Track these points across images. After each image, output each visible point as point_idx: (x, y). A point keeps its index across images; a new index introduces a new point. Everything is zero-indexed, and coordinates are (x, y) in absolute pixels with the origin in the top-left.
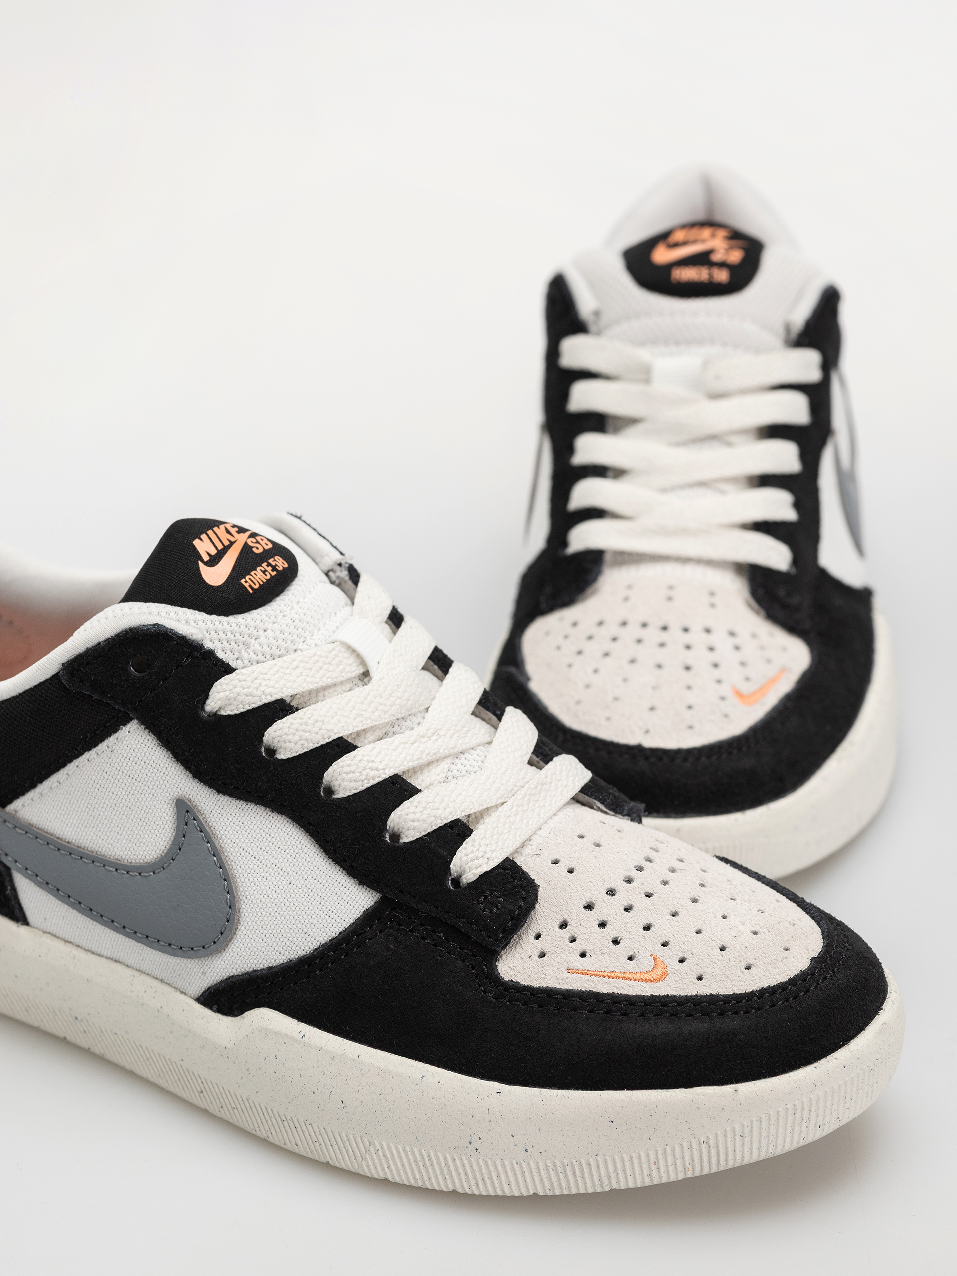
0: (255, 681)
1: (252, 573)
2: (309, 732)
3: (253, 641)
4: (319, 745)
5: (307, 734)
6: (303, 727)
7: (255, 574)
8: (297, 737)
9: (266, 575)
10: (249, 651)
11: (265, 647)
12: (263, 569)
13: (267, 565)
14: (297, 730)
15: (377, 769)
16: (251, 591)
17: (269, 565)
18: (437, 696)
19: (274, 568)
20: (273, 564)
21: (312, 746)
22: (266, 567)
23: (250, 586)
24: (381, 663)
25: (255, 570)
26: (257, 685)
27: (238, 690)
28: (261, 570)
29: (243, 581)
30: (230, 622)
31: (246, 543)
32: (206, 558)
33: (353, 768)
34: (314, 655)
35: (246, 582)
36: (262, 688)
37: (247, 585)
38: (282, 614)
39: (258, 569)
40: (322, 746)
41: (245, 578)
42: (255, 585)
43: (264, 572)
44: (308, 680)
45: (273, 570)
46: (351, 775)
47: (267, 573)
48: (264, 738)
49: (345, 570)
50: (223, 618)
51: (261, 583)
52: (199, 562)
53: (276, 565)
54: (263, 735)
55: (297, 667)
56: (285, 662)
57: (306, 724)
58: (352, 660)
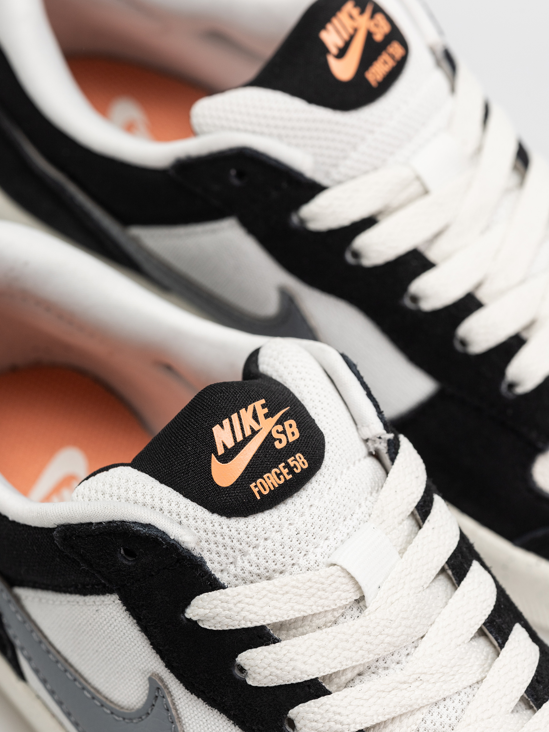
0: (238, 604)
1: (265, 476)
2: (281, 669)
3: (251, 549)
4: (289, 683)
5: (278, 672)
6: (276, 663)
7: (268, 477)
8: (267, 673)
9: (280, 479)
10: (244, 558)
11: (261, 559)
12: (278, 472)
13: (283, 467)
14: (269, 665)
15: (341, 723)
16: (259, 498)
17: (287, 466)
18: (437, 620)
19: (291, 471)
20: (292, 464)
21: (281, 682)
22: (282, 469)
23: (259, 492)
24: (382, 588)
25: (270, 472)
26: (239, 609)
27: (219, 610)
28: (276, 473)
29: (252, 486)
30: (231, 526)
31: (270, 432)
32: (221, 451)
33: (318, 717)
34: (310, 580)
35: (256, 486)
36: (243, 614)
37: (255, 490)
38: (288, 522)
39: (274, 470)
40: (292, 684)
41: (255, 481)
42: (265, 490)
43: (278, 475)
44: (297, 607)
45: (288, 474)
46: (314, 724)
47: (281, 477)
48: (237, 659)
49: (384, 442)
50: (224, 520)
51: (272, 489)
52: (213, 454)
53: (295, 466)
54: (237, 657)
55: (287, 593)
56: (275, 586)
57: (279, 661)
58: (350, 586)
